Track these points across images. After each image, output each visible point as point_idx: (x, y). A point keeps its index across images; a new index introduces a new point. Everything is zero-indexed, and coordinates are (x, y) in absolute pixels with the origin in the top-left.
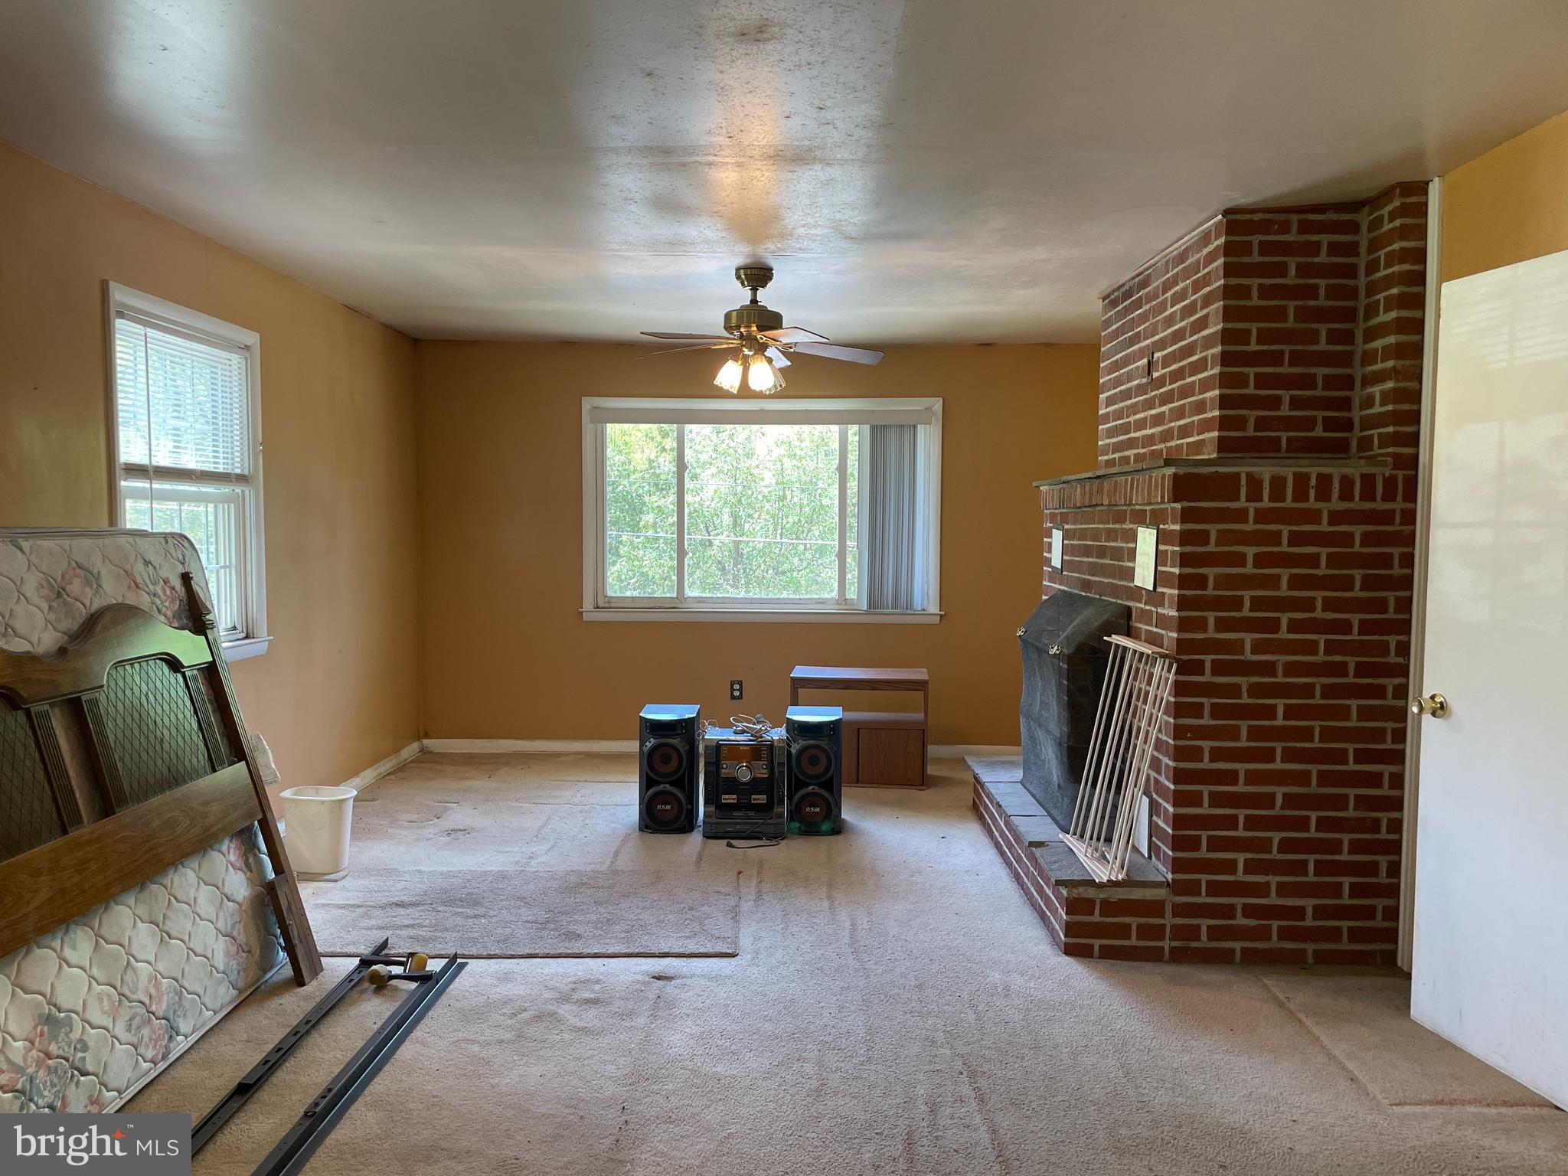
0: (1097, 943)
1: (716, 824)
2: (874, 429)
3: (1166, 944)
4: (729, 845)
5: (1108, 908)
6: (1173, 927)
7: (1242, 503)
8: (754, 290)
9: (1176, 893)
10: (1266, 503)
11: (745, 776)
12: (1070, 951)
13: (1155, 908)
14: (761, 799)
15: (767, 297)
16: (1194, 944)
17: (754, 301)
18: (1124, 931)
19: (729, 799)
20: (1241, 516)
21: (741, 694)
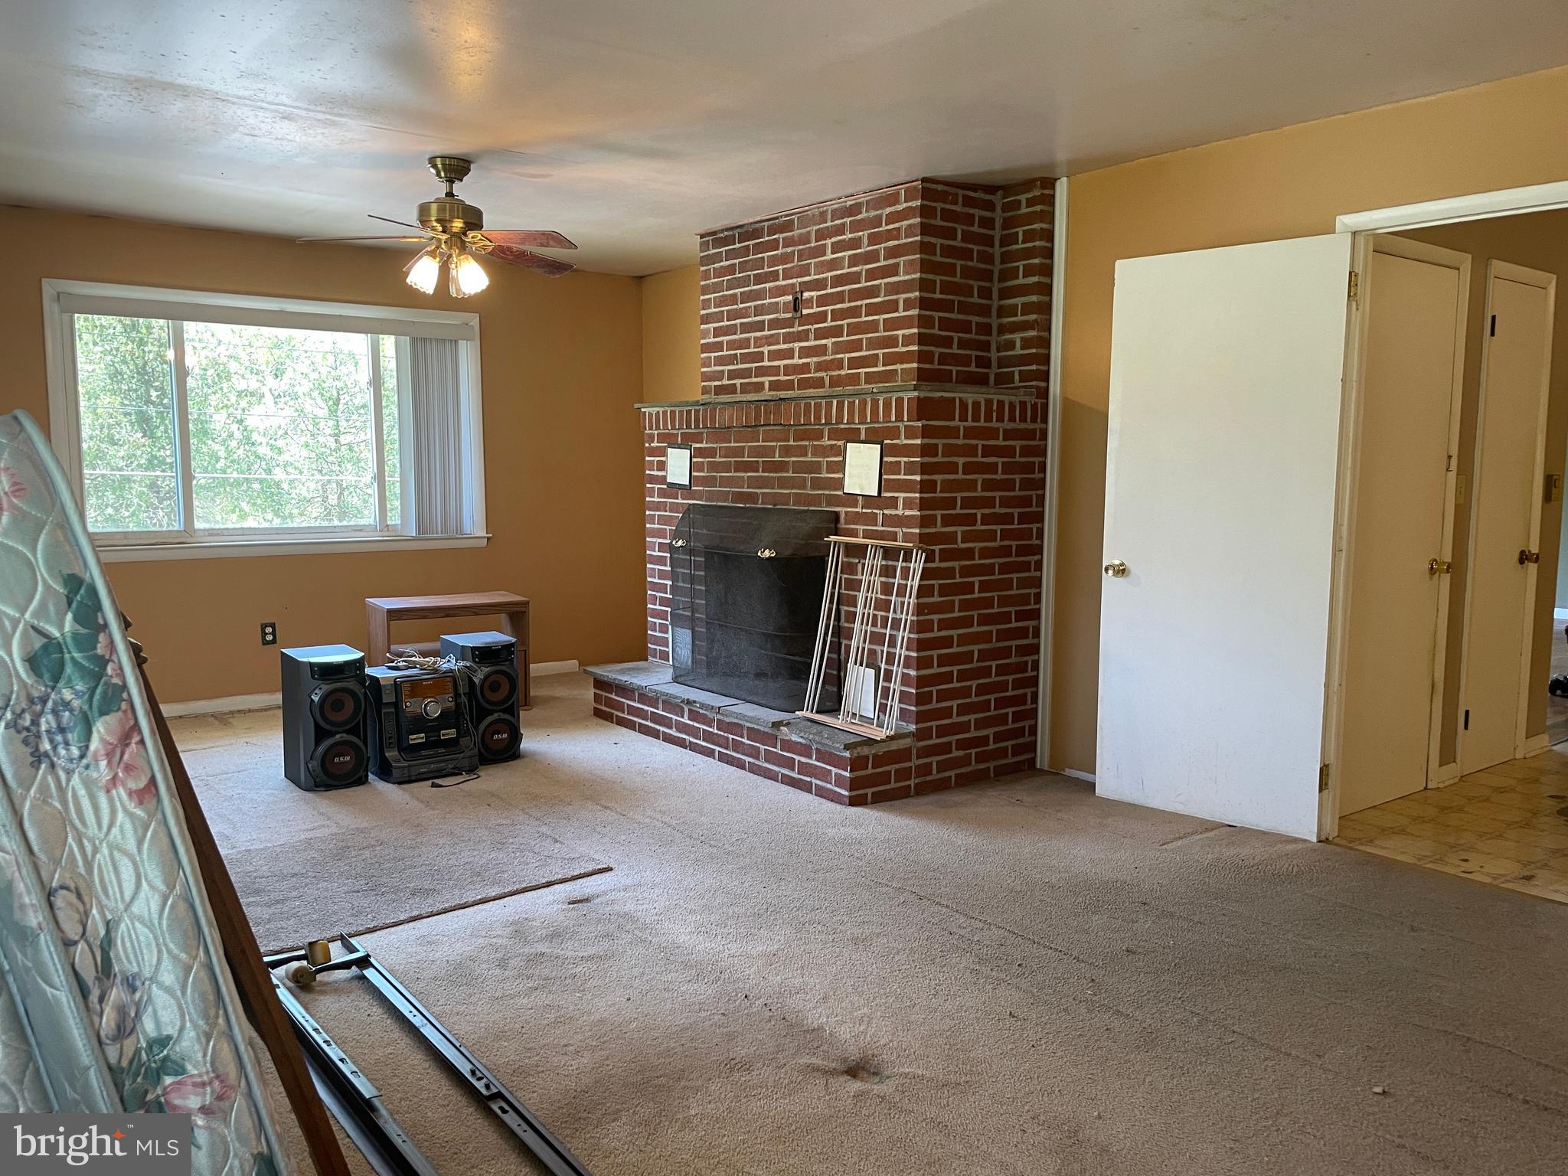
0: (870, 791)
1: (409, 766)
2: (414, 341)
3: (912, 782)
4: (434, 785)
5: (879, 761)
6: (917, 767)
7: (956, 423)
8: (451, 181)
9: (919, 740)
10: (970, 423)
11: (434, 710)
12: (854, 802)
13: (903, 755)
14: (451, 733)
15: (464, 191)
16: (929, 778)
17: (450, 194)
18: (885, 778)
19: (417, 738)
20: (953, 432)
21: (275, 637)
